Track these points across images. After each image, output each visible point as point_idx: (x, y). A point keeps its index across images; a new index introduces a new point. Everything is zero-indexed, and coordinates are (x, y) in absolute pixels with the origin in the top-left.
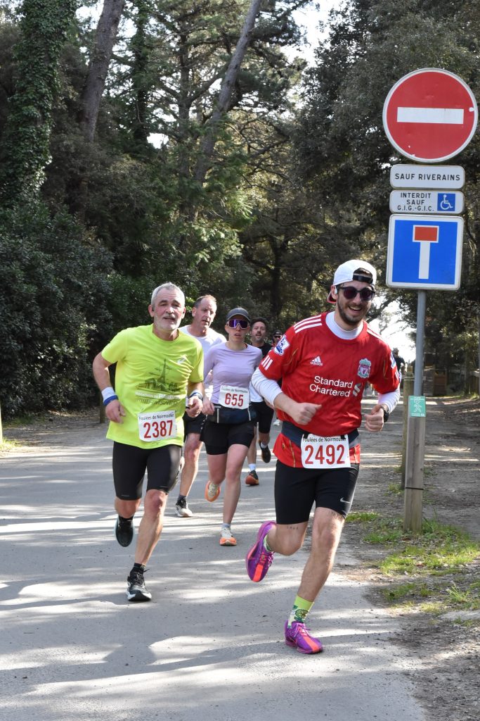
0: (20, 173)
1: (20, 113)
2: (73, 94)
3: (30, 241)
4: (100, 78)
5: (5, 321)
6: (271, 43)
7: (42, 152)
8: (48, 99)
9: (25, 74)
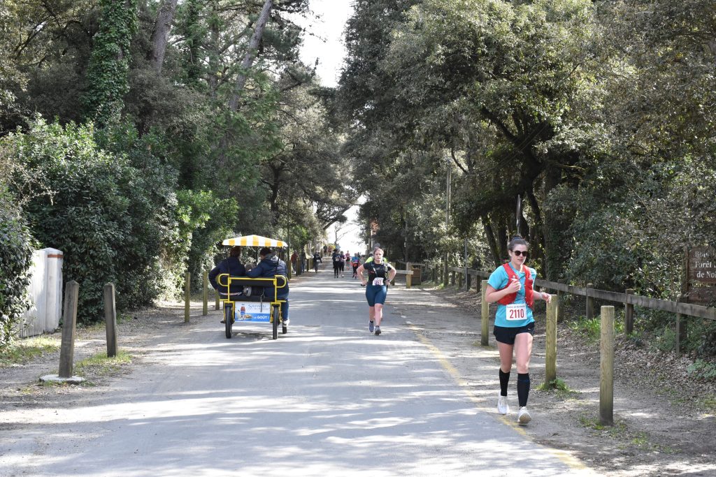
0: (103, 100)
1: (104, 49)
2: (146, 36)
3: (122, 157)
4: (167, 25)
5: (101, 230)
6: (282, 10)
7: (121, 82)
8: (128, 38)
9: (108, 16)
